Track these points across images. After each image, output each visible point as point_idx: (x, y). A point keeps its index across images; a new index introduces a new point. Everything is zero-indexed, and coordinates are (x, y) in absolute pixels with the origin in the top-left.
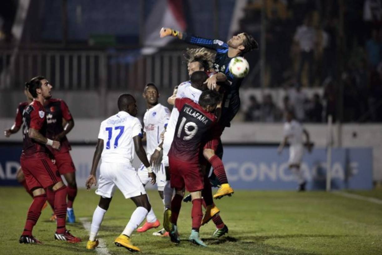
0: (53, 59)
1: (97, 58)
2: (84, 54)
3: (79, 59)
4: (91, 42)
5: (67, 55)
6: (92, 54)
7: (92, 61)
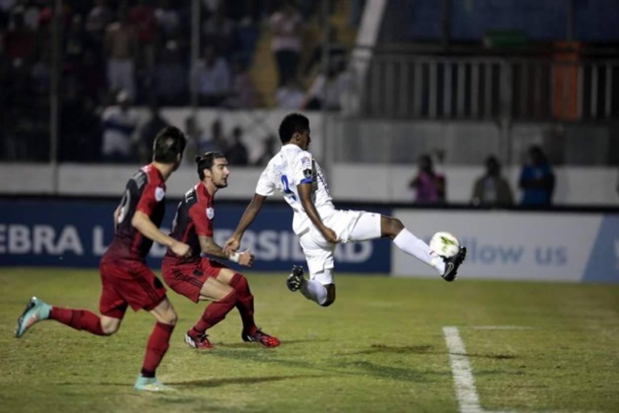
0: (426, 68)
1: (496, 68)
2: (475, 62)
3: (468, 69)
4: (488, 42)
5: (447, 62)
6: (488, 61)
7: (489, 73)
